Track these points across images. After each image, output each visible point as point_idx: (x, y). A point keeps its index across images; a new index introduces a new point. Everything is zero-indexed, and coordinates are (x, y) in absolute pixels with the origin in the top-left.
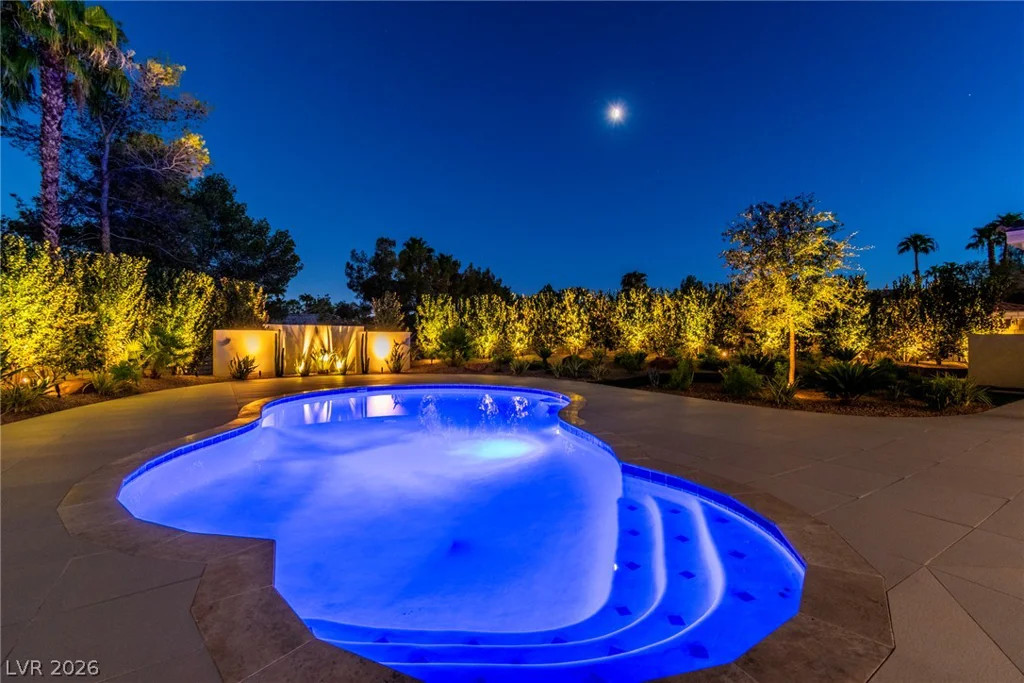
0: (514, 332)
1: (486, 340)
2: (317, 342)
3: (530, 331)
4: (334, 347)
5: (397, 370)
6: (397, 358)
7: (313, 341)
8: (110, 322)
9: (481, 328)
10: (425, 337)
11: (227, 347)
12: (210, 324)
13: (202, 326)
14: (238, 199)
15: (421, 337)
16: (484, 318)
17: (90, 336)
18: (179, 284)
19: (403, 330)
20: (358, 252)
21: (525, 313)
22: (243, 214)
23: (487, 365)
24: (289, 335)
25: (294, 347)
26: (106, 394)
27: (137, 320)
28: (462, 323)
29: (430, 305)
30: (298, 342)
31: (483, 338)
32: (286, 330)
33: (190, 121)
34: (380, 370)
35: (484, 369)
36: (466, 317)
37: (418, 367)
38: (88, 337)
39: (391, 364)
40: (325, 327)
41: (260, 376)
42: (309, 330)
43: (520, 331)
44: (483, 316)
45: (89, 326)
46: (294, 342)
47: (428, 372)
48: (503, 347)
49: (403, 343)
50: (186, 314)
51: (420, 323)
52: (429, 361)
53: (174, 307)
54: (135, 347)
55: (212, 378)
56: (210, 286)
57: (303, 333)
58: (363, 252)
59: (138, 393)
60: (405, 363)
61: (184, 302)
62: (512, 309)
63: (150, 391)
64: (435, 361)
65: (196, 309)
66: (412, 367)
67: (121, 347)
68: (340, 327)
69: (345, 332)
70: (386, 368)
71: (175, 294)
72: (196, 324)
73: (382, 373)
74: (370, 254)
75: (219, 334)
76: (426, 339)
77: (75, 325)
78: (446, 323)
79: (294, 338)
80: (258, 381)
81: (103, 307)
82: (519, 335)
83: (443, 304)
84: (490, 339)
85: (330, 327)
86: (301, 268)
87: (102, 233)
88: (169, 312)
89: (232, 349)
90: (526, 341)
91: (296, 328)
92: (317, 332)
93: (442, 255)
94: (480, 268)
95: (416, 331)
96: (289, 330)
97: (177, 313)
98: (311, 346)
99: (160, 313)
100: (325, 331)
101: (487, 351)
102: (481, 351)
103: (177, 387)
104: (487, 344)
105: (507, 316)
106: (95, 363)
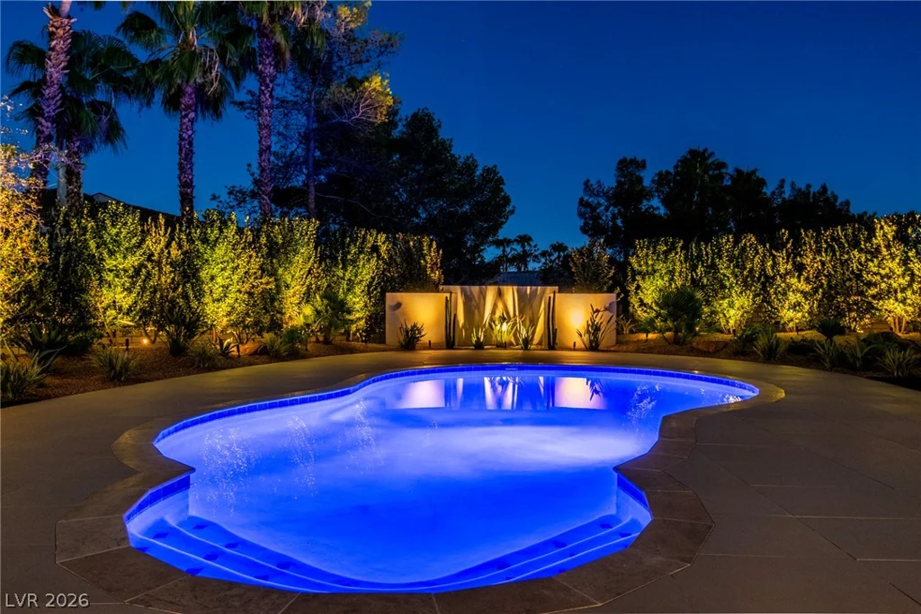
0: (785, 294)
1: (731, 305)
2: (500, 306)
3: (815, 291)
4: (520, 312)
5: (593, 346)
6: (594, 329)
7: (495, 306)
8: (288, 286)
9: (723, 287)
10: (641, 300)
11: (398, 312)
12: (383, 286)
13: (375, 289)
14: (443, 134)
15: (634, 300)
16: (728, 273)
17: (273, 299)
18: (349, 245)
19: (610, 290)
20: (593, 182)
21: (807, 261)
22: (449, 152)
23: (726, 344)
24: (468, 299)
25: (473, 313)
26: (276, 357)
27: (311, 284)
28: (693, 280)
29: (647, 255)
30: (478, 307)
31: (725, 303)
32: (463, 292)
33: (383, 59)
34: (571, 345)
35: (720, 350)
36: (700, 270)
37: (627, 343)
38: (269, 301)
39: (586, 338)
40: (510, 288)
41: (430, 346)
42: (491, 292)
43: (796, 291)
44: (724, 268)
45: (271, 289)
46: (473, 307)
47: (637, 351)
48: (763, 318)
49: (606, 309)
50: (356, 276)
51: (634, 280)
52: (643, 336)
53: (344, 268)
54: (308, 310)
55: (382, 346)
56: (384, 243)
57: (483, 295)
58: (599, 182)
59: (304, 357)
60: (608, 337)
61: (354, 261)
62: (781, 256)
63: (316, 356)
64: (651, 336)
65: (367, 270)
66: (618, 342)
67: (298, 313)
68: (529, 288)
69: (534, 294)
70: (579, 344)
71: (345, 254)
72: (369, 286)
73: (575, 350)
74: (610, 182)
75: (391, 298)
76: (642, 303)
77: (260, 289)
78: (672, 280)
79: (474, 303)
80: (426, 352)
81: (280, 271)
82: (793, 298)
83: (666, 253)
84: (737, 304)
85: (515, 288)
86: (512, 212)
87: (308, 194)
88: (340, 273)
89: (404, 314)
90: (807, 307)
91: (475, 289)
92: (500, 294)
93: (738, 171)
94: (808, 186)
95: (627, 293)
96: (469, 293)
97: (348, 275)
98: (493, 312)
99: (333, 276)
100: (510, 293)
101: (732, 322)
102: (723, 322)
103: (343, 354)
104: (732, 312)
105: (773, 267)
106: (275, 326)
